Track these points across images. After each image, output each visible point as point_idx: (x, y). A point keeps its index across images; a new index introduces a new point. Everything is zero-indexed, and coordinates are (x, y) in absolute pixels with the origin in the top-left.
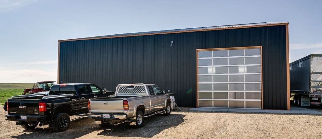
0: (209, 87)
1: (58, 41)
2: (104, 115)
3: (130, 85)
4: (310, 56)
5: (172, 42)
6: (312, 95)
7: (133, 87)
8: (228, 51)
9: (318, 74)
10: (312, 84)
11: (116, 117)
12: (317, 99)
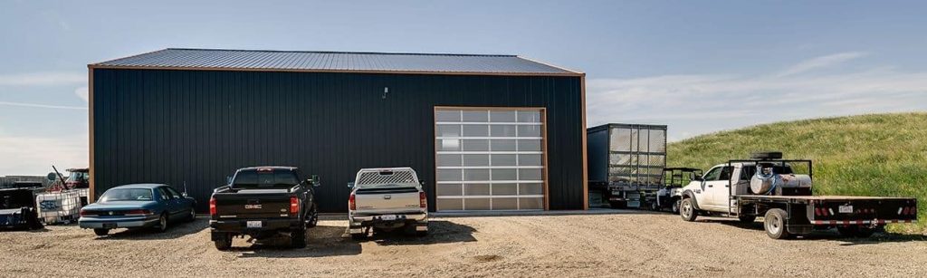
0: (457, 174)
1: (89, 66)
2: (383, 217)
3: (382, 169)
4: (609, 125)
5: (386, 90)
6: (611, 188)
7: (391, 173)
8: (489, 112)
9: (620, 155)
10: (612, 170)
11: (408, 217)
12: (618, 193)
